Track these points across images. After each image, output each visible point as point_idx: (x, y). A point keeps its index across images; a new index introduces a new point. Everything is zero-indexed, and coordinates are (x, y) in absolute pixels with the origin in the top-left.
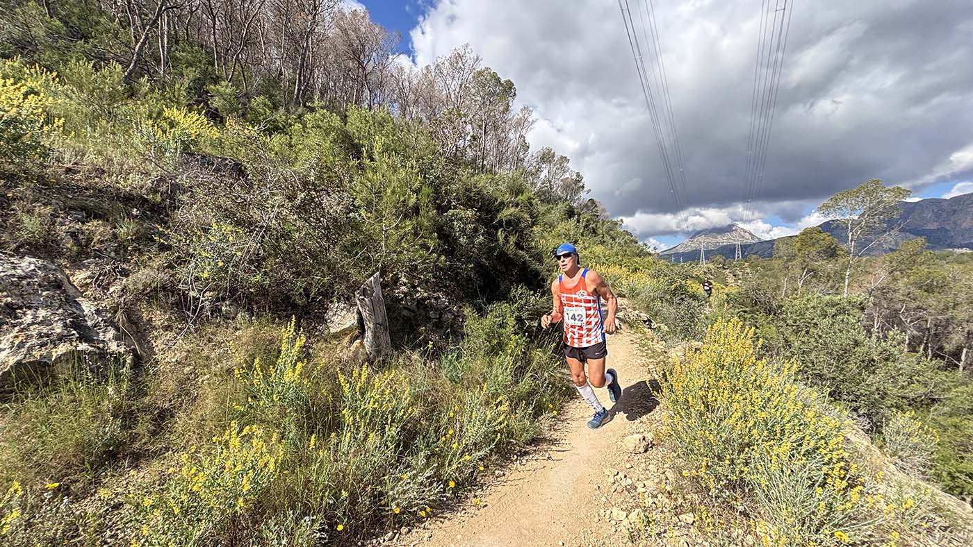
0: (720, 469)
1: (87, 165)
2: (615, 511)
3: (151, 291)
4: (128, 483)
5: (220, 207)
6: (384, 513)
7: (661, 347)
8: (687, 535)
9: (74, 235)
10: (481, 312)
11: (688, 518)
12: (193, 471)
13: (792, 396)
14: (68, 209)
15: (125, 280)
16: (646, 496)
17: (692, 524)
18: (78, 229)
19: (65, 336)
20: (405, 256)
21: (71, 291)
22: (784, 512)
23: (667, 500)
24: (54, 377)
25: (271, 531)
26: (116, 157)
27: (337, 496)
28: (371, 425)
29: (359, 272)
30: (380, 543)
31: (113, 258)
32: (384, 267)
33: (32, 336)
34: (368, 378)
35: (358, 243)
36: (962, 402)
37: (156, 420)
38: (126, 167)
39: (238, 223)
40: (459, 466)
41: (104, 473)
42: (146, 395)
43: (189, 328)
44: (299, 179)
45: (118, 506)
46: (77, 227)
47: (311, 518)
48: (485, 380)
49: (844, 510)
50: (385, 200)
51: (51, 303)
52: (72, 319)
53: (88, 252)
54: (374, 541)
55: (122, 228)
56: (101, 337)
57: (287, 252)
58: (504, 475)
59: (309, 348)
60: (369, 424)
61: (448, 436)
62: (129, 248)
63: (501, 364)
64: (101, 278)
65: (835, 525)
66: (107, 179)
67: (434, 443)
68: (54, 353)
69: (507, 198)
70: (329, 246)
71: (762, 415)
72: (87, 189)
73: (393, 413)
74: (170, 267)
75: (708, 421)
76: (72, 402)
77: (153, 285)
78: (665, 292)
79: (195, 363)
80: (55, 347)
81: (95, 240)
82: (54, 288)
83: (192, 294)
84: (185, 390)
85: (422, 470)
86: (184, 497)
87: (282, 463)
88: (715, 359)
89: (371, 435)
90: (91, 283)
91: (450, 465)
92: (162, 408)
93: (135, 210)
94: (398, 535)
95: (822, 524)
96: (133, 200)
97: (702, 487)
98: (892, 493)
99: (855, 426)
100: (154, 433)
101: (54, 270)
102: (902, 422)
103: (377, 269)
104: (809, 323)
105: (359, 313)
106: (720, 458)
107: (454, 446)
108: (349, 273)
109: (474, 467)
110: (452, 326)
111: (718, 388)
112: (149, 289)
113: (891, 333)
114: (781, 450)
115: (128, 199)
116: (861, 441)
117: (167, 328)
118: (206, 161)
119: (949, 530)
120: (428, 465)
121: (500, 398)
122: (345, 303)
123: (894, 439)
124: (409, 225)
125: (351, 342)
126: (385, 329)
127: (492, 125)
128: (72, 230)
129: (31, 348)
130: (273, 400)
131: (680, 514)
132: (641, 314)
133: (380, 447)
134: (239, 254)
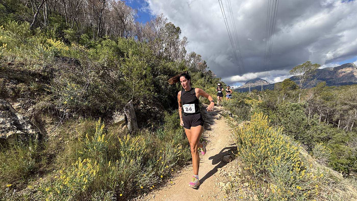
0: (257, 166)
1: (17, 62)
2: (221, 183)
3: (45, 110)
4: (39, 183)
5: (70, 77)
6: (137, 189)
7: (236, 123)
8: (246, 190)
9: (13, 89)
10: (171, 113)
11: (246, 184)
12: (64, 177)
13: (281, 139)
14: (10, 79)
15: (34, 106)
16: (232, 177)
17: (248, 186)
18: (14, 87)
19: (11, 128)
20: (142, 93)
21: (13, 111)
22: (279, 180)
23: (239, 178)
24: (8, 144)
25: (95, 198)
26: (28, 59)
27: (119, 183)
28: (131, 157)
29: (125, 100)
30: (136, 200)
31: (29, 98)
32: (134, 98)
34: (130, 139)
35: (124, 89)
36: (339, 139)
37: (49, 159)
38: (32, 62)
39: (78, 83)
40: (164, 170)
41: (29, 180)
42: (44, 149)
43: (60, 123)
44: (101, 66)
45: (35, 192)
46: (14, 86)
47: (110, 192)
48: (173, 138)
49: (299, 179)
50: (133, 72)
51: (5, 116)
52: (13, 122)
53: (19, 96)
54: (134, 199)
55: (32, 86)
56: (25, 128)
57: (97, 93)
58: (181, 172)
59: (107, 129)
60: (131, 156)
61: (160, 159)
62: (35, 94)
63: (179, 132)
64: (25, 105)
65: (297, 184)
66: (25, 67)
67: (155, 162)
68: (7, 135)
69: (179, 71)
70: (113, 91)
71: (271, 146)
72: (17, 71)
73: (139, 152)
74: (52, 100)
75: (252, 150)
76: (15, 153)
77: (46, 107)
78: (237, 103)
79: (63, 136)
80: (7, 133)
81: (21, 91)
82: (6, 110)
83: (61, 110)
84: (60, 147)
85: (151, 172)
86: (61, 187)
87: (98, 172)
88: (254, 127)
89: (131, 160)
90: (21, 107)
91: (161, 170)
92: (51, 154)
93: (37, 79)
94: (143, 196)
95: (292, 184)
96: (36, 75)
97: (251, 173)
98: (316, 171)
99: (303, 149)
100: (48, 164)
101: (6, 103)
102: (319, 146)
103: (131, 99)
104: (287, 113)
105: (125, 115)
106: (257, 163)
107: (162, 163)
108: (121, 101)
109: (170, 170)
110: (160, 118)
111: (256, 137)
112: (44, 109)
113: (315, 115)
114: (278, 159)
115: (34, 75)
116: (305, 154)
117: (52, 124)
118: (64, 59)
119: (335, 183)
120: (153, 170)
121: (179, 144)
122: (120, 112)
123: (316, 153)
124: (143, 82)
125: (123, 126)
126: (135, 121)
127: (173, 44)
128: (12, 87)
130: (94, 149)
131: (244, 183)
132: (228, 112)
133: (135, 164)
134: (79, 94)
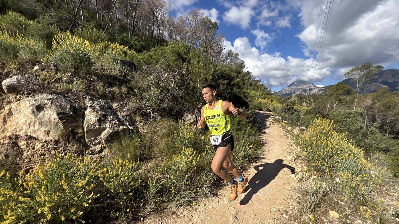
2: (291, 175)
3: (136, 110)
7: (290, 129)
9: (110, 92)
14: (105, 84)
15: (127, 106)
19: (119, 124)
21: (114, 110)
33: (113, 124)
35: (195, 93)
51: (112, 114)
55: (123, 89)
56: (126, 124)
64: (120, 106)
66: (107, 72)
78: (286, 109)
80: (119, 127)
82: (110, 109)
90: (119, 108)
101: (108, 103)
102: (378, 155)
105: (196, 117)
127: (209, 41)
129: (114, 127)
132: (279, 118)
